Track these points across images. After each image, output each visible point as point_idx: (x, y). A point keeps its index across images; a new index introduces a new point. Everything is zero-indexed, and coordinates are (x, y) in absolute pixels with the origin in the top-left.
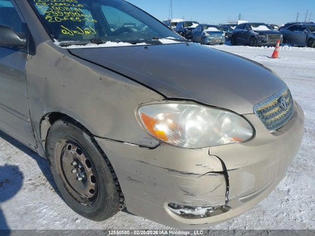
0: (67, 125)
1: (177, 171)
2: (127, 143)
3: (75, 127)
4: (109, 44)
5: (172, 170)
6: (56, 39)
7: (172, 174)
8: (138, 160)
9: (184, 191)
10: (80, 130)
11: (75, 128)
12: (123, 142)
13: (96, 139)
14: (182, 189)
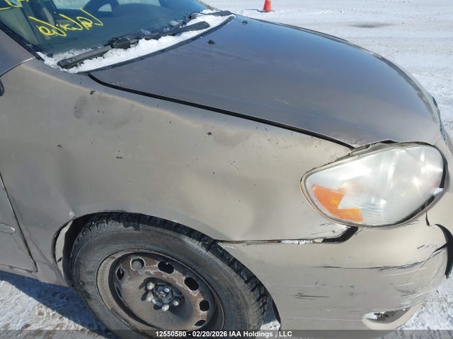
0: (137, 228)
1: (393, 268)
2: (290, 242)
3: (159, 230)
4: (146, 47)
5: (386, 268)
6: (41, 51)
7: (386, 274)
8: (320, 265)
9: (403, 292)
10: (175, 234)
11: (159, 232)
12: (279, 241)
13: (224, 246)
14: (400, 291)
